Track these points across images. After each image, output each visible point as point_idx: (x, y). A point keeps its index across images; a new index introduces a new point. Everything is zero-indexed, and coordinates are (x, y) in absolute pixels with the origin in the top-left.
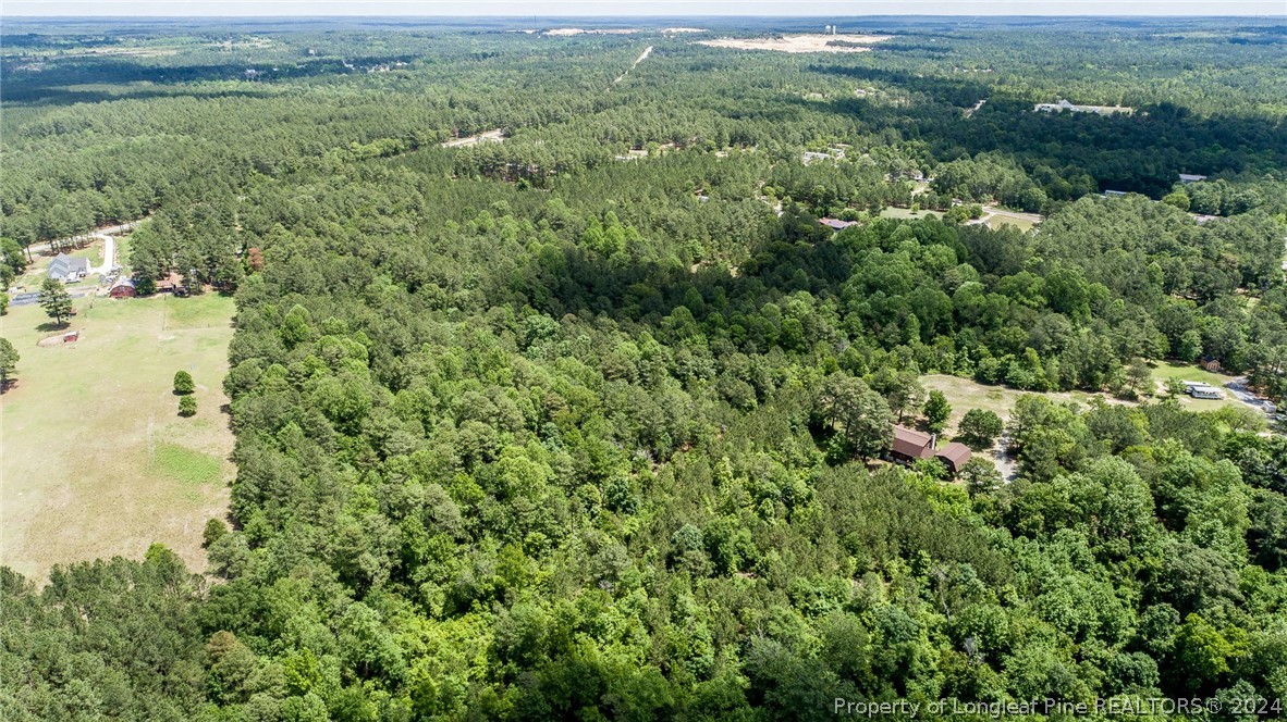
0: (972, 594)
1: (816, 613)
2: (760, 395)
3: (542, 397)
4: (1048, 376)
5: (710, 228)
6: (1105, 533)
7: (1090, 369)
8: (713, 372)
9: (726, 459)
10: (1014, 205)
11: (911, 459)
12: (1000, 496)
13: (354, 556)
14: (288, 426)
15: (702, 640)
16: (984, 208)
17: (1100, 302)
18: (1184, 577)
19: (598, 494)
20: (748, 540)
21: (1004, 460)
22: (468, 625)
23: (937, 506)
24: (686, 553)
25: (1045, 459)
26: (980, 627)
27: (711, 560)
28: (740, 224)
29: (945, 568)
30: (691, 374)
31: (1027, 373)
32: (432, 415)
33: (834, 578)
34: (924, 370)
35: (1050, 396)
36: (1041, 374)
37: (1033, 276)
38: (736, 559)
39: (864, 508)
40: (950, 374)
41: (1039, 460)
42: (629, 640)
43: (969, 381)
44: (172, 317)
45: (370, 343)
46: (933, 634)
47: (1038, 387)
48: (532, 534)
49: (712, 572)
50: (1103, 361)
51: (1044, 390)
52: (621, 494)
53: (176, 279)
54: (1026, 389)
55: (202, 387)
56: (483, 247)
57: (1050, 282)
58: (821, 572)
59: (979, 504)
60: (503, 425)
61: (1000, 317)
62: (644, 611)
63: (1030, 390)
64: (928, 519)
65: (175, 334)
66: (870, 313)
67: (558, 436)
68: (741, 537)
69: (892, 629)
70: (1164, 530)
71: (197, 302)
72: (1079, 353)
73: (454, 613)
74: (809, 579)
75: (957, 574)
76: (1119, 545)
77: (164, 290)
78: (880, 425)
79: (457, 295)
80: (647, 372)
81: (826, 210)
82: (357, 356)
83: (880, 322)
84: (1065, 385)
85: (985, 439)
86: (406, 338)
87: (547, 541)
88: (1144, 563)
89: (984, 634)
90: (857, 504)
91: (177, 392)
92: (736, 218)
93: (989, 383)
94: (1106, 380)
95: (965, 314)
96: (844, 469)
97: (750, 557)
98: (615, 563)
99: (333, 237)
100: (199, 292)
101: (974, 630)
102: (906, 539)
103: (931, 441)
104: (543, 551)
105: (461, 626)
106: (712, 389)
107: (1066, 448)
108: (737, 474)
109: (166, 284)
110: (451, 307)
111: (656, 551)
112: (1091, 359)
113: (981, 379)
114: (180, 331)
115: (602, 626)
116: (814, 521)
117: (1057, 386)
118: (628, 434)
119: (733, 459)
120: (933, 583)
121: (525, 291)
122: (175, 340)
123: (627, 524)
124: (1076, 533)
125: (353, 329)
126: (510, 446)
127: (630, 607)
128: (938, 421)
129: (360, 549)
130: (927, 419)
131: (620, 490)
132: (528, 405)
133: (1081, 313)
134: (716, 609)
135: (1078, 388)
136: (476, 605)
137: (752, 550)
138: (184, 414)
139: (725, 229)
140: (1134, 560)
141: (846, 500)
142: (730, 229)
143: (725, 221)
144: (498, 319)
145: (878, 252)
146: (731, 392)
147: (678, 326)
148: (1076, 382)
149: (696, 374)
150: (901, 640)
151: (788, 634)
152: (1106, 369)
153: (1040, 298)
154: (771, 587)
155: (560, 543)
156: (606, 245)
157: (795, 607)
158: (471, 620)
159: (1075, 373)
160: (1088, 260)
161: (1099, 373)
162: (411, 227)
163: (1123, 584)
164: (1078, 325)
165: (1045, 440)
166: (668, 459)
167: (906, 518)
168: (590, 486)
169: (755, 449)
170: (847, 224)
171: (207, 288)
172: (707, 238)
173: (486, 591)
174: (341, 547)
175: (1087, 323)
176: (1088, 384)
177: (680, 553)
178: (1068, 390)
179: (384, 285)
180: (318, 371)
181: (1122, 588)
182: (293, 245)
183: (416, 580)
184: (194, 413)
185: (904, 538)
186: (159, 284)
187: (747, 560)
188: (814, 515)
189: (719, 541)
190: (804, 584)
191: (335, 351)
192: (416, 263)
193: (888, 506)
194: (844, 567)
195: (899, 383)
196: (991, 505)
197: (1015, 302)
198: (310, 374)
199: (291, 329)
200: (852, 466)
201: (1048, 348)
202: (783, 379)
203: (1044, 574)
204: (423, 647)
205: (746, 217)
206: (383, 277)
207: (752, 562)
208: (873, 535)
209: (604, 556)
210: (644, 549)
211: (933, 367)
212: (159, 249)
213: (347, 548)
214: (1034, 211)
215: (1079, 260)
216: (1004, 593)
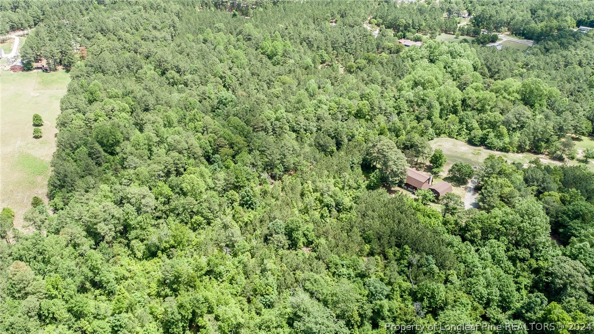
0: (430, 274)
1: (339, 276)
2: (339, 145)
3: (215, 140)
4: (510, 143)
5: (333, 43)
6: (517, 244)
7: (538, 141)
8: (315, 130)
9: (309, 182)
10: (519, 34)
11: (416, 189)
12: (459, 217)
13: (96, 224)
14: (81, 148)
15: (271, 286)
16: (500, 36)
17: (553, 99)
18: (557, 277)
19: (237, 196)
20: (311, 230)
21: (472, 192)
22: (153, 264)
23: (422, 219)
24: (274, 235)
25: (492, 196)
26: (428, 294)
27: (288, 239)
28: (350, 42)
29: (417, 257)
30: (302, 130)
31: (498, 141)
32: (154, 147)
33: (354, 257)
34: (438, 135)
35: (510, 155)
36: (506, 142)
37: (515, 81)
38: (303, 240)
39: (380, 217)
40: (453, 138)
41: (489, 196)
42: (233, 282)
43: (464, 143)
44: (40, 83)
45: (133, 103)
46: (403, 294)
47: (504, 150)
48: (195, 217)
49: (288, 246)
50: (547, 136)
51: (507, 151)
52: (248, 198)
53: (44, 63)
54: (497, 150)
55: (48, 123)
56: (203, 50)
57: (524, 86)
58: (347, 252)
59: (446, 221)
60: (190, 155)
61: (489, 105)
62: (245, 266)
63: (499, 151)
64: (415, 226)
65: (40, 93)
66: (412, 99)
67: (220, 162)
68: (307, 228)
69: (374, 293)
70: (556, 245)
71: (53, 75)
72: (532, 130)
73: (148, 257)
74: (339, 256)
75: (423, 261)
76: (524, 252)
77: (38, 68)
78: (398, 169)
79: (185, 77)
80: (277, 128)
81: (404, 34)
82: (124, 110)
83: (418, 105)
84: (521, 149)
85: (464, 179)
86: (151, 101)
87: (204, 221)
88: (537, 264)
89: (430, 298)
90: (376, 215)
91: (35, 125)
92: (349, 38)
93: (476, 145)
94: (547, 148)
95: (469, 102)
96: (374, 193)
97: (310, 240)
98: (233, 239)
99: (126, 42)
100: (55, 70)
101: (425, 295)
102: (401, 237)
103: (429, 179)
104: (202, 226)
105: (149, 264)
106: (312, 140)
107: (507, 190)
108: (315, 191)
109: (39, 65)
110: (181, 84)
111: (259, 232)
112: (539, 135)
113: (471, 142)
114: (43, 91)
115: (220, 273)
116: (350, 223)
117: (515, 149)
118: (260, 163)
119: (313, 182)
120: (410, 265)
121: (221, 77)
122: (39, 96)
123: (247, 215)
124: (498, 243)
125: (125, 95)
126: (191, 168)
127: (239, 263)
128: (437, 167)
129: (98, 221)
130: (432, 165)
131: (248, 196)
132: (206, 144)
133: (540, 105)
134: (285, 268)
135: (529, 151)
136: (159, 253)
137: (312, 236)
138: (36, 137)
139: (341, 44)
140: (533, 261)
141: (370, 212)
142: (345, 44)
143: (341, 40)
144: (203, 93)
145: (425, 62)
146: (322, 142)
147: (299, 101)
148: (527, 148)
149: (306, 130)
150: (378, 299)
151: (315, 289)
152: (548, 141)
153: (516, 95)
154: (318, 258)
155: (212, 222)
156: (272, 51)
157: (329, 271)
158: (156, 261)
159: (528, 143)
160: (554, 72)
161: (543, 144)
162: (169, 37)
163: (522, 276)
164: (537, 113)
165: (495, 185)
166: (280, 179)
167: (402, 225)
168: (232, 192)
169: (328, 176)
170: (414, 43)
171: (60, 68)
172: (330, 49)
173: (165, 247)
174: (88, 219)
175: (543, 112)
176: (535, 149)
177: (271, 235)
178: (522, 152)
179: (149, 70)
180: (100, 119)
181: (521, 278)
182: (104, 46)
183: (130, 238)
184: (41, 137)
185: (399, 236)
186: (35, 65)
187: (308, 241)
188: (351, 219)
189: (292, 230)
190: (335, 258)
191: (111, 108)
192: (166, 58)
193: (394, 217)
194: (361, 251)
195: (417, 143)
196: (452, 222)
197: (501, 97)
198: (97, 120)
199: (92, 94)
200: (379, 191)
201: (514, 126)
202: (353, 137)
203: (474, 266)
204: (127, 274)
205: (354, 37)
206: (149, 66)
207: (312, 243)
208: (381, 233)
209: (227, 234)
210: (255, 230)
211: (444, 133)
212: (34, 46)
213: (92, 220)
214: (530, 39)
215: (548, 71)
216: (449, 275)
